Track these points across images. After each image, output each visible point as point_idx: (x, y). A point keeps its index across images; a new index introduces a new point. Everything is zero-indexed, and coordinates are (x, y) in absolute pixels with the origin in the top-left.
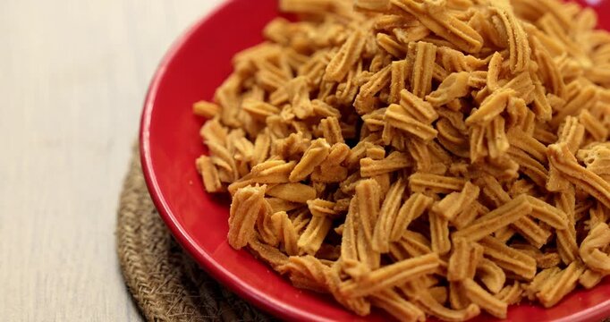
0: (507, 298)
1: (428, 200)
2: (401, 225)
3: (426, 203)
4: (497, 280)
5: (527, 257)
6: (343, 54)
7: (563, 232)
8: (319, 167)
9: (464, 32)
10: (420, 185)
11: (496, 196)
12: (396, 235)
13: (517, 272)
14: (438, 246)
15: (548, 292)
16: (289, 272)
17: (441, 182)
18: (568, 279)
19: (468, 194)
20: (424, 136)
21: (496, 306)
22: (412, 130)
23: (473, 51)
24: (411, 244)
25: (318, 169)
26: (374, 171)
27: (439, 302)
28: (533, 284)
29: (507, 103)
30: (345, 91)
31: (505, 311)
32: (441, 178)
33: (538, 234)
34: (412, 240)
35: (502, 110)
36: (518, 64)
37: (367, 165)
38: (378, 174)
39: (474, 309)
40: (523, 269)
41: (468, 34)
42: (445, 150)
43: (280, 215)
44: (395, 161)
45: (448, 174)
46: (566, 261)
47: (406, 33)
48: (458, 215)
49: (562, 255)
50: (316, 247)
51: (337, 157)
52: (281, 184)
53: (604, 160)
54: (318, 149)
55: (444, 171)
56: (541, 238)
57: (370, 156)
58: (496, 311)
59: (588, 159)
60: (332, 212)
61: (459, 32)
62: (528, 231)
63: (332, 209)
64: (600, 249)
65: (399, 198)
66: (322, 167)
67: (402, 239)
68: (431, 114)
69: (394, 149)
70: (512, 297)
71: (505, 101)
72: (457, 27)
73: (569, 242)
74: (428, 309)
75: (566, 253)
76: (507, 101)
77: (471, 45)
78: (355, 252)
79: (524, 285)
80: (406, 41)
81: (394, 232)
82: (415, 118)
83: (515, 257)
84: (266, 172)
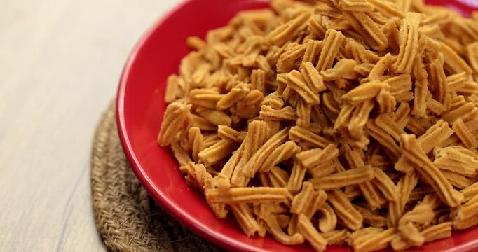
0: (330, 239)
1: (296, 147)
2: (272, 161)
3: (294, 150)
4: (329, 223)
5: (357, 213)
6: (288, 26)
7: (394, 203)
8: (236, 103)
9: (375, 33)
10: (295, 136)
11: (353, 161)
12: (266, 167)
13: (346, 221)
14: (292, 185)
15: (361, 243)
16: (186, 173)
17: (313, 138)
18: (382, 239)
19: (328, 152)
20: (308, 100)
21: (316, 241)
22: (301, 93)
23: (376, 48)
24: (276, 178)
25: (235, 105)
26: (269, 117)
27: (280, 226)
28: (354, 234)
29: (378, 93)
30: (277, 54)
31: (324, 248)
32: (314, 135)
33: (374, 199)
34: (277, 175)
35: (371, 96)
36: (401, 66)
37: (265, 110)
38: (272, 120)
39: (298, 238)
40: (350, 221)
41: (377, 35)
42: (326, 116)
43: (195, 129)
44: (285, 113)
45: (321, 134)
46: (389, 225)
47: (330, 21)
48: (316, 166)
49: (388, 220)
50: (211, 160)
51: (251, 99)
52: (210, 109)
53: (450, 159)
54: (239, 90)
55: (319, 131)
56: (375, 203)
57: (271, 105)
58: (315, 244)
59: (439, 155)
60: (235, 139)
61: (370, 31)
62: (367, 194)
63: (237, 137)
64: (415, 223)
65: (278, 141)
66: (238, 104)
67: (270, 171)
68: (320, 85)
69: (289, 105)
70: (336, 238)
71: (377, 91)
72: (371, 27)
73: (395, 212)
74: (269, 228)
75: (390, 219)
76: (379, 90)
77: (377, 44)
78: (231, 171)
79: (348, 233)
80: (327, 27)
81: (264, 165)
82: (307, 85)
83: (349, 210)
84: (198, 96)
